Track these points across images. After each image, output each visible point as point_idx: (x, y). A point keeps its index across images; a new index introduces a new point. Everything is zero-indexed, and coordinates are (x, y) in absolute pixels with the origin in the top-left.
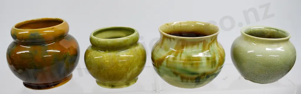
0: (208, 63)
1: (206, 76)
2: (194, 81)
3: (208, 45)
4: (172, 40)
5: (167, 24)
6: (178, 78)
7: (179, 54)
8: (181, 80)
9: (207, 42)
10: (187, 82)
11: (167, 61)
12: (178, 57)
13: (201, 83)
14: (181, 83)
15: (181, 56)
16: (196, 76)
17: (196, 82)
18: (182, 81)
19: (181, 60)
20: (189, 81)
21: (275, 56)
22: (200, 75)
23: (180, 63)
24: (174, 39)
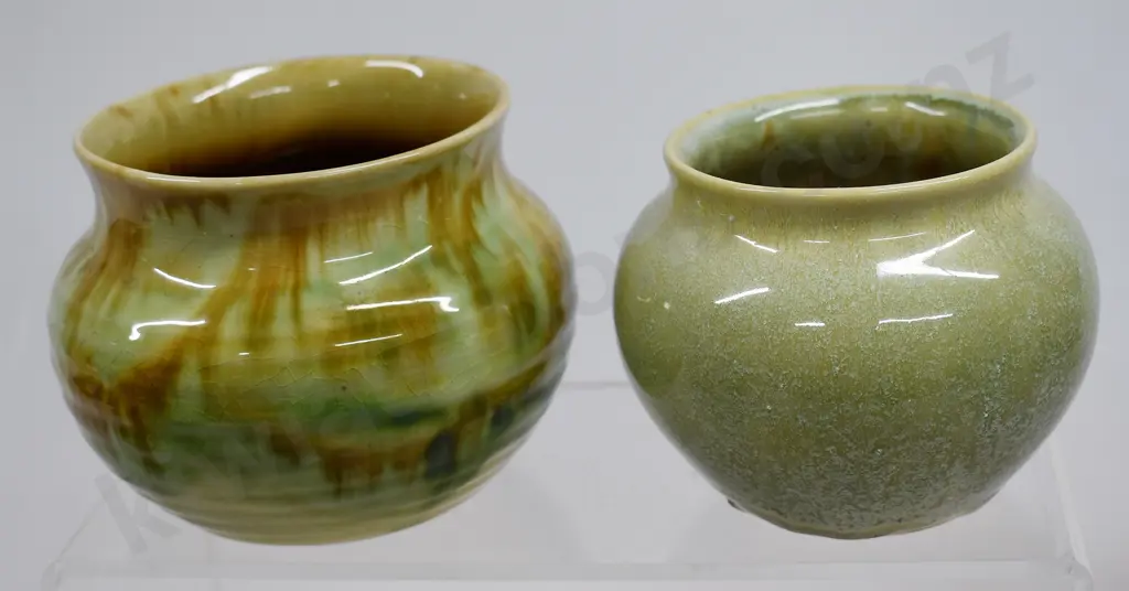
0: (488, 321)
1: (490, 414)
2: (422, 468)
3: (457, 199)
4: (208, 210)
5: (122, 112)
6: (311, 476)
7: (283, 305)
8: (330, 487)
9: (454, 185)
10: (372, 488)
11: (206, 370)
12: (282, 327)
13: (463, 472)
14: (329, 505)
15: (296, 314)
16: (424, 432)
17: (429, 475)
18: (338, 493)
19: (301, 338)
20: (388, 474)
21: (910, 321)
22: (453, 417)
23: (302, 365)
24: (222, 200)
